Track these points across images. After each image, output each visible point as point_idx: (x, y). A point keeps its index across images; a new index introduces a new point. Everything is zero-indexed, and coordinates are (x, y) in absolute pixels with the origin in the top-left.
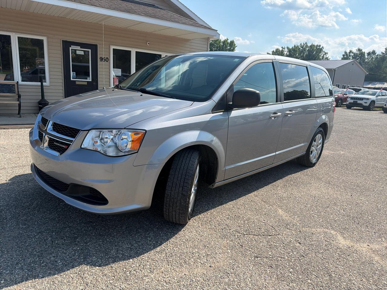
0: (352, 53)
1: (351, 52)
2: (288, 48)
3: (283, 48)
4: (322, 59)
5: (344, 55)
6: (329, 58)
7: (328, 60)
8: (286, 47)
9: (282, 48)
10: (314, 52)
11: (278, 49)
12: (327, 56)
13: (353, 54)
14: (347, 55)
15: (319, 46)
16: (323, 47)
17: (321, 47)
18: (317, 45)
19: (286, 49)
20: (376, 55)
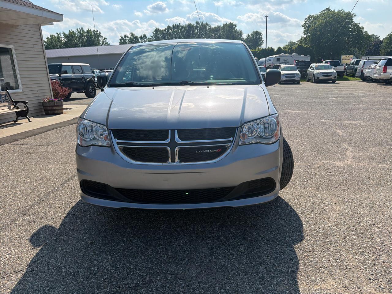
0: (127, 37)
1: (125, 36)
2: (64, 34)
3: (59, 33)
4: (103, 44)
5: (121, 40)
6: (109, 43)
7: (108, 45)
8: (61, 33)
9: (57, 34)
10: (92, 38)
11: (52, 35)
12: (107, 41)
13: (128, 39)
14: (123, 39)
15: (96, 31)
16: (100, 32)
17: (98, 33)
18: (94, 30)
19: (62, 36)
20: (147, 38)
